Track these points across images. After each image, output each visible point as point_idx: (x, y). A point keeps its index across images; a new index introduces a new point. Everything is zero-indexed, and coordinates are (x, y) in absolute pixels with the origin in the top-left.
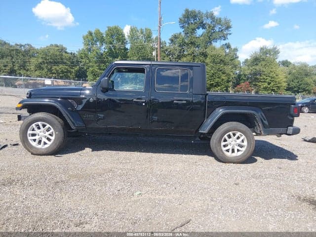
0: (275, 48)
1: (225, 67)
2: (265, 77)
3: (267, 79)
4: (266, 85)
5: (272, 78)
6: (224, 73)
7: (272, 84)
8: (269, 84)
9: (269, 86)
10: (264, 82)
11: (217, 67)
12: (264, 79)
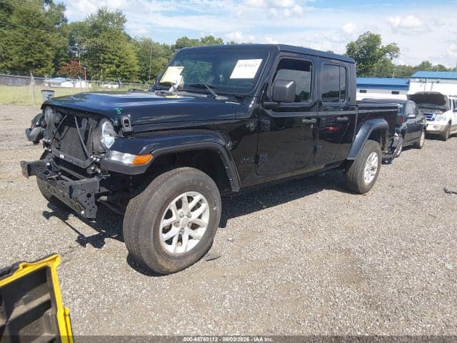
0: (120, 14)
1: (48, 35)
2: (111, 56)
3: (114, 59)
4: (113, 68)
5: (121, 58)
6: (48, 45)
7: (122, 67)
8: (118, 66)
9: (118, 70)
10: (111, 63)
11: (36, 35)
12: (110, 58)
